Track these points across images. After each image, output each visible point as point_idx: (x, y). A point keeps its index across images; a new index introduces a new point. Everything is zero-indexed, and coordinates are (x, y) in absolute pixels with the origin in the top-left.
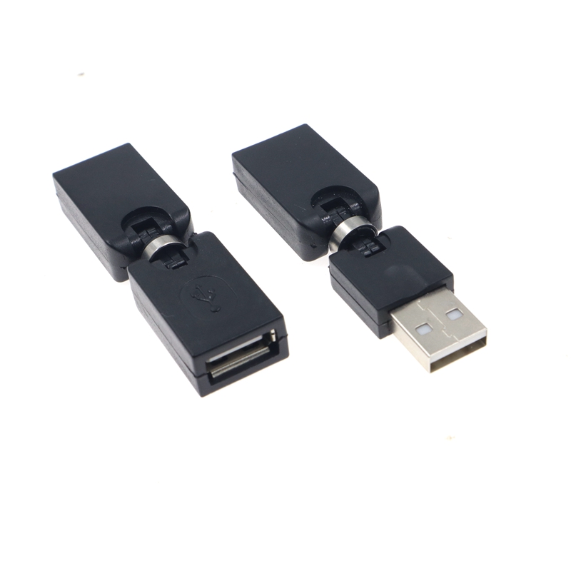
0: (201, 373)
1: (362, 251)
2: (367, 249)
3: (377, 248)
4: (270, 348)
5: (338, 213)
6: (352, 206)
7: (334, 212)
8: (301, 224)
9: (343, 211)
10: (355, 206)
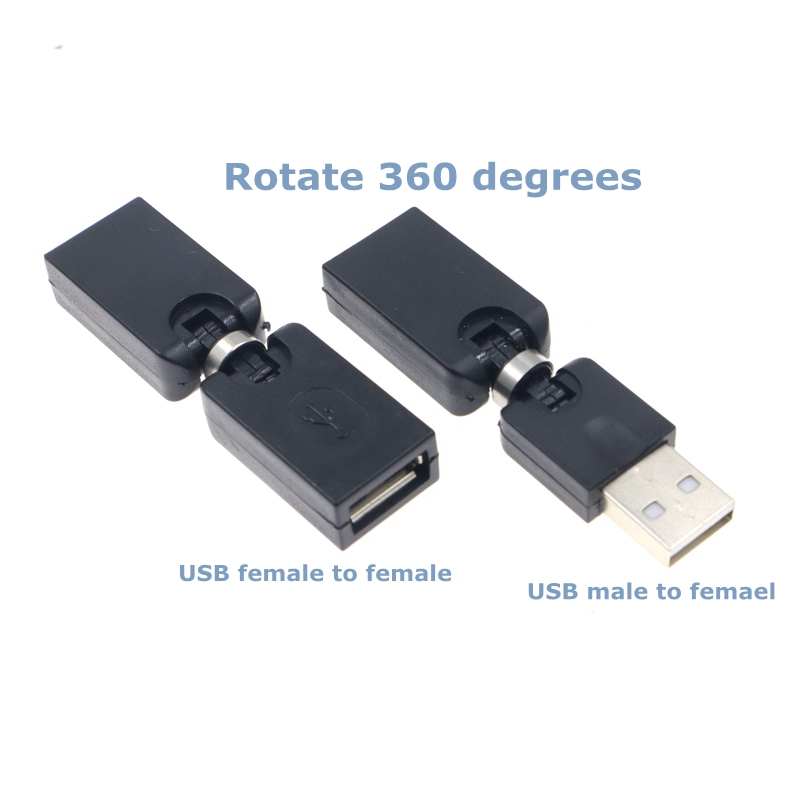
0: (342, 523)
1: (542, 399)
2: (548, 395)
3: (560, 393)
4: (416, 473)
5: (496, 346)
6: (512, 334)
7: (490, 345)
8: (452, 371)
9: (501, 341)
10: (516, 332)
